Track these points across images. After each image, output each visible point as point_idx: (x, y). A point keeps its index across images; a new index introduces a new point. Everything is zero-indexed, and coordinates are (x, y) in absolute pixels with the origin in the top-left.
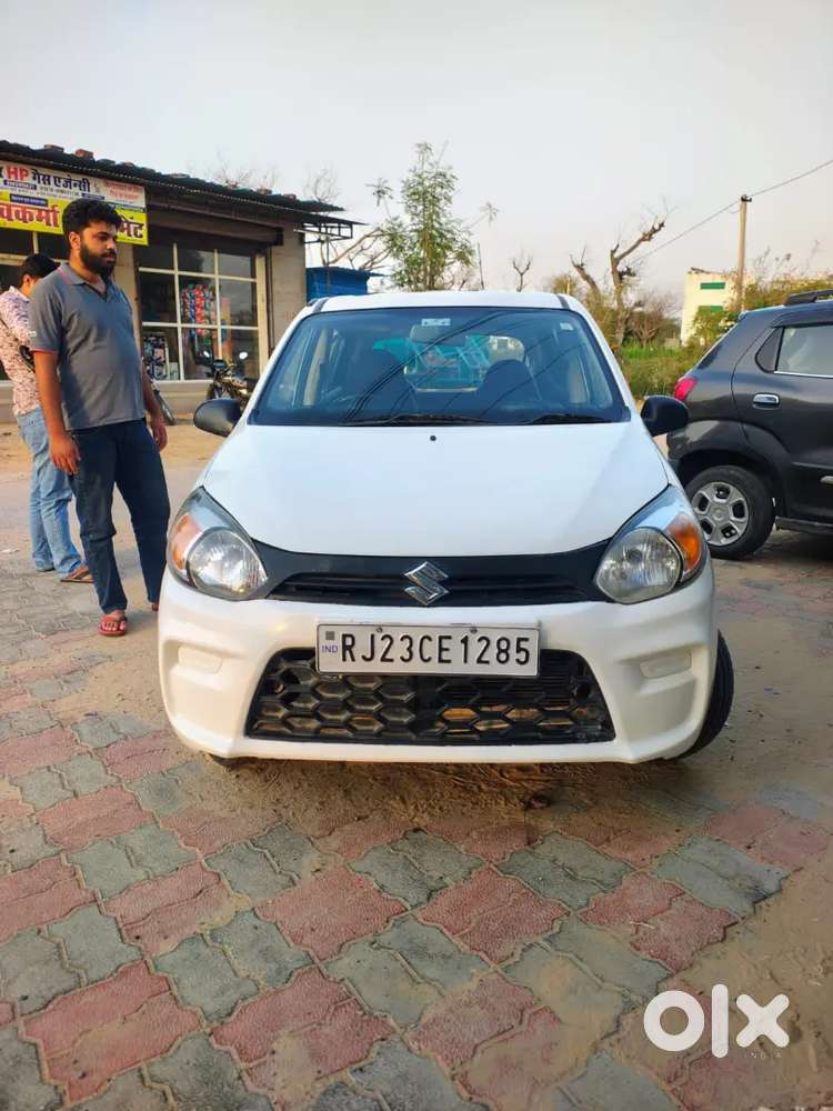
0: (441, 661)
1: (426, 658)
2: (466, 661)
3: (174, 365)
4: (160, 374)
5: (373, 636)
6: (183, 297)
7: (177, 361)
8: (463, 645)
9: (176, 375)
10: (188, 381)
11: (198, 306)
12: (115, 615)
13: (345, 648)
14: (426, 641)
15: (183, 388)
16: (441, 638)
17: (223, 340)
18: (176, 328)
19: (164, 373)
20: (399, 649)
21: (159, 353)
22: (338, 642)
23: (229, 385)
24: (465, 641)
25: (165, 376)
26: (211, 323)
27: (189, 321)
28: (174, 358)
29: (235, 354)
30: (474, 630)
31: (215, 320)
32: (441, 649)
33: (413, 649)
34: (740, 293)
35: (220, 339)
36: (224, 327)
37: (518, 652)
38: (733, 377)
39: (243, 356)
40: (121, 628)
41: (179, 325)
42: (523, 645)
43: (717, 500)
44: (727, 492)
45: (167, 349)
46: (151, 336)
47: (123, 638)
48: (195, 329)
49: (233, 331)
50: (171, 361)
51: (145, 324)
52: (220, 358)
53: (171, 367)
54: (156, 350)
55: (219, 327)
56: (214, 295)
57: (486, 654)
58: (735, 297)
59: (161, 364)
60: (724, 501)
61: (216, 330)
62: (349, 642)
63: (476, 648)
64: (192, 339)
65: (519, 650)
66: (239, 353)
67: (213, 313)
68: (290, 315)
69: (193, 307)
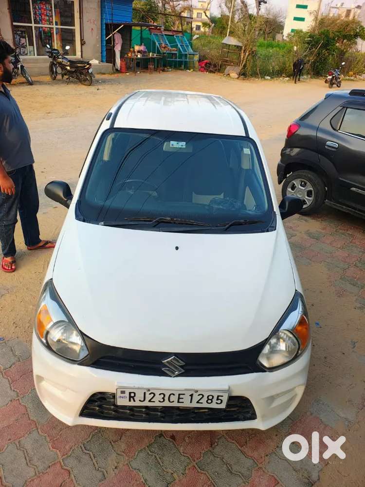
0: (178, 402)
1: (171, 401)
2: (191, 402)
3: (31, 48)
4: (24, 53)
5: (145, 393)
6: (34, 8)
7: (33, 45)
8: (190, 397)
9: (32, 53)
10: (39, 57)
11: (43, 14)
12: (9, 259)
13: (130, 397)
14: (172, 395)
15: (36, 61)
16: (179, 395)
17: (56, 34)
18: (32, 27)
19: (26, 52)
20: (158, 398)
21: (23, 40)
22: (127, 395)
23: (60, 64)
24: (192, 395)
25: (27, 54)
26: (50, 24)
27: (39, 23)
28: (31, 44)
29: (63, 47)
30: (197, 391)
31: (52, 22)
32: (179, 398)
33: (165, 398)
34: (316, 22)
35: (55, 33)
36: (57, 27)
37: (217, 400)
38: (318, 129)
39: (68, 48)
40: (13, 267)
41: (33, 25)
42: (220, 398)
43: (300, 187)
44: (305, 184)
45: (27, 39)
46: (18, 31)
47: (13, 273)
48: (42, 27)
49: (61, 28)
50: (29, 45)
51: (15, 24)
52: (56, 48)
53: (29, 48)
54: (21, 39)
55: (54, 26)
56: (51, 7)
57: (202, 399)
58: (313, 25)
59: (24, 47)
60: (304, 188)
61: (53, 28)
62: (132, 395)
63: (196, 398)
64: (40, 32)
65: (218, 399)
66: (66, 46)
67: (51, 18)
68: (92, 21)
69: (40, 15)
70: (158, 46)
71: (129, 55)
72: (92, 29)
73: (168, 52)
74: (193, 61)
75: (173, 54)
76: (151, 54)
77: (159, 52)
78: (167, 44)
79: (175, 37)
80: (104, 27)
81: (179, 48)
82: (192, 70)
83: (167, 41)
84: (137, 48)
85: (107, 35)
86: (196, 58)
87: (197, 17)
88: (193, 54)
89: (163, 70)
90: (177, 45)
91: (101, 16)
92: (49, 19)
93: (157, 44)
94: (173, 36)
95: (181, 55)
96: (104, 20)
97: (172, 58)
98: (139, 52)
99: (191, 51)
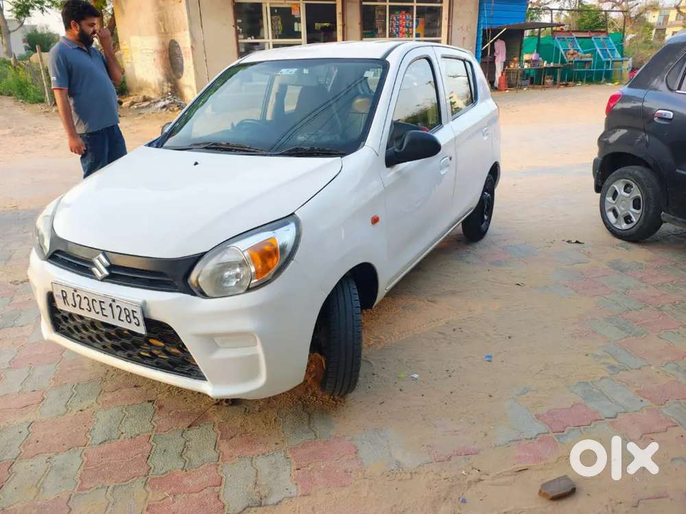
0: (103, 315)
1: (96, 311)
2: (113, 317)
5: (73, 294)
6: (391, 20)
11: (401, 25)
13: (64, 298)
14: (94, 302)
16: (100, 302)
22: (60, 293)
24: (111, 306)
27: (394, 36)
30: (114, 301)
32: (102, 308)
33: (90, 306)
36: (418, 38)
37: (134, 318)
41: (387, 39)
43: (623, 193)
44: (631, 188)
55: (414, 39)
56: (412, 16)
57: (121, 315)
60: (628, 195)
62: (64, 295)
67: (411, 30)
68: (465, 27)
69: (397, 26)
70: (563, 53)
71: (512, 66)
72: (464, 38)
73: (576, 59)
74: (621, 71)
75: (586, 62)
76: (545, 62)
77: (563, 61)
78: (578, 50)
79: (593, 39)
80: (481, 35)
81: (598, 54)
82: (617, 83)
83: (579, 46)
84: (526, 57)
85: (484, 44)
86: (627, 65)
87: (676, 19)
88: (622, 61)
89: (566, 85)
90: (596, 50)
91: (479, 21)
92: (409, 31)
93: (561, 50)
94: (591, 38)
95: (600, 64)
96: (482, 25)
97: (584, 67)
98: (527, 61)
99: (618, 56)
